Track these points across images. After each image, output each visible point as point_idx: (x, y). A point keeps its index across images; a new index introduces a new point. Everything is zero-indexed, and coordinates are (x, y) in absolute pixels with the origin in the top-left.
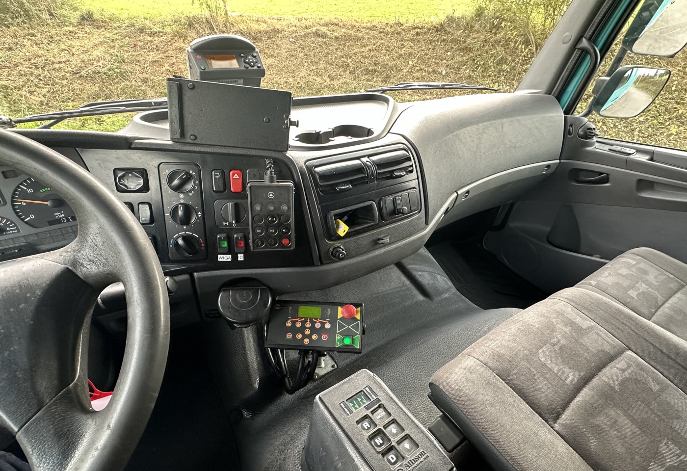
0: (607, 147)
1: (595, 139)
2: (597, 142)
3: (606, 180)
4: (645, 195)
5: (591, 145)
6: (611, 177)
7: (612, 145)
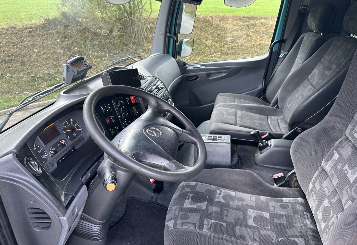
0: (192, 67)
1: (187, 66)
2: (188, 66)
3: (197, 78)
4: (210, 78)
5: (187, 67)
6: (199, 76)
7: (193, 66)
